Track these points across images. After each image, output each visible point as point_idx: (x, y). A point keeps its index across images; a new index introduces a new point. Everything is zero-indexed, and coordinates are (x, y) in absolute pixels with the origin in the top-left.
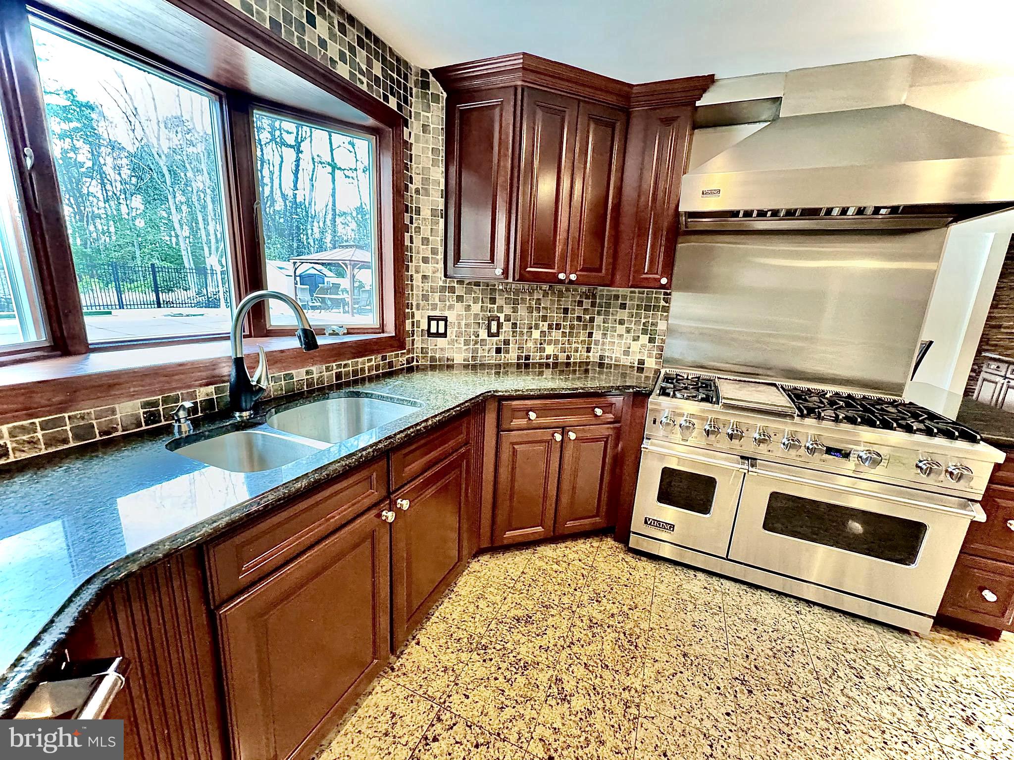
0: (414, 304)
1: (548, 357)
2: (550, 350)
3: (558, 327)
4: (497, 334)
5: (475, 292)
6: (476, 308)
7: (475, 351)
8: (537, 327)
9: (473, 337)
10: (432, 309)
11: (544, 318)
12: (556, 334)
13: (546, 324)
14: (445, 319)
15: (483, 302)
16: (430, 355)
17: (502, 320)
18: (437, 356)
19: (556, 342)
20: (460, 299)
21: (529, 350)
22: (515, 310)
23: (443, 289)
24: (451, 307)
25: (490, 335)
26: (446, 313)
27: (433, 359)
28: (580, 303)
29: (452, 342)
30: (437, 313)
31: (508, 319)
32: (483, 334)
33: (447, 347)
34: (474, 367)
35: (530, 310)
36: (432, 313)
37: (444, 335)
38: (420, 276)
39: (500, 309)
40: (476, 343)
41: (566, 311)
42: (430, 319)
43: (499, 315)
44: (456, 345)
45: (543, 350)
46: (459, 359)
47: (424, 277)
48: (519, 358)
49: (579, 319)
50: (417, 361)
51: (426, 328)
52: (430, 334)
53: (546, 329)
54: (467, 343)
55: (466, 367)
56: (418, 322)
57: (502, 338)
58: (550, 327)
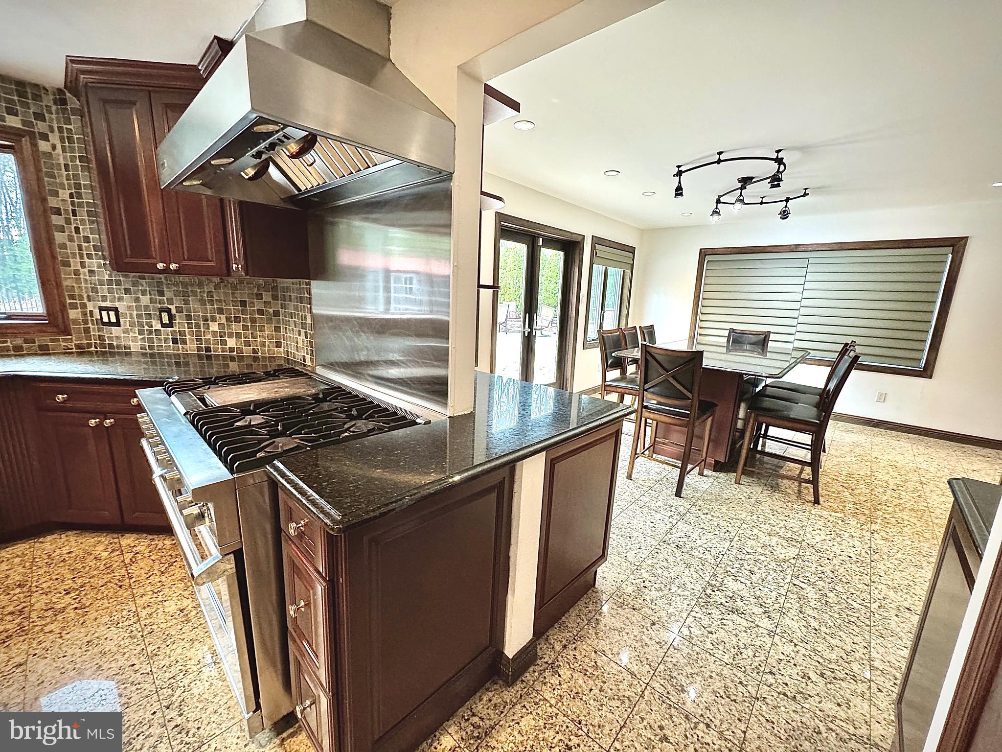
0: (85, 296)
1: (231, 350)
2: (231, 343)
3: (237, 320)
4: (170, 325)
5: (143, 286)
6: (145, 300)
7: (151, 340)
8: (214, 320)
9: (146, 327)
10: (103, 301)
11: (221, 311)
12: (236, 327)
13: (223, 317)
14: (116, 310)
15: (150, 294)
16: (107, 342)
17: (174, 311)
18: (115, 344)
19: (238, 335)
20: (127, 291)
21: (208, 341)
22: (186, 302)
23: (110, 282)
24: (120, 299)
25: (163, 325)
26: (117, 304)
27: (111, 346)
28: (259, 296)
29: (126, 331)
30: (108, 304)
31: (179, 310)
32: (157, 325)
33: (122, 335)
34: (152, 355)
35: (202, 302)
36: (104, 304)
37: (118, 324)
38: (86, 270)
39: (170, 301)
40: (150, 332)
41: (243, 303)
42: (101, 309)
43: (170, 306)
44: (131, 334)
45: (224, 343)
46: (135, 347)
47: (91, 272)
48: (199, 349)
49: (260, 312)
50: (96, 347)
51: (99, 317)
52: (104, 324)
53: (224, 321)
54: (141, 332)
55: (144, 355)
56: (91, 312)
57: (176, 328)
58: (228, 319)
